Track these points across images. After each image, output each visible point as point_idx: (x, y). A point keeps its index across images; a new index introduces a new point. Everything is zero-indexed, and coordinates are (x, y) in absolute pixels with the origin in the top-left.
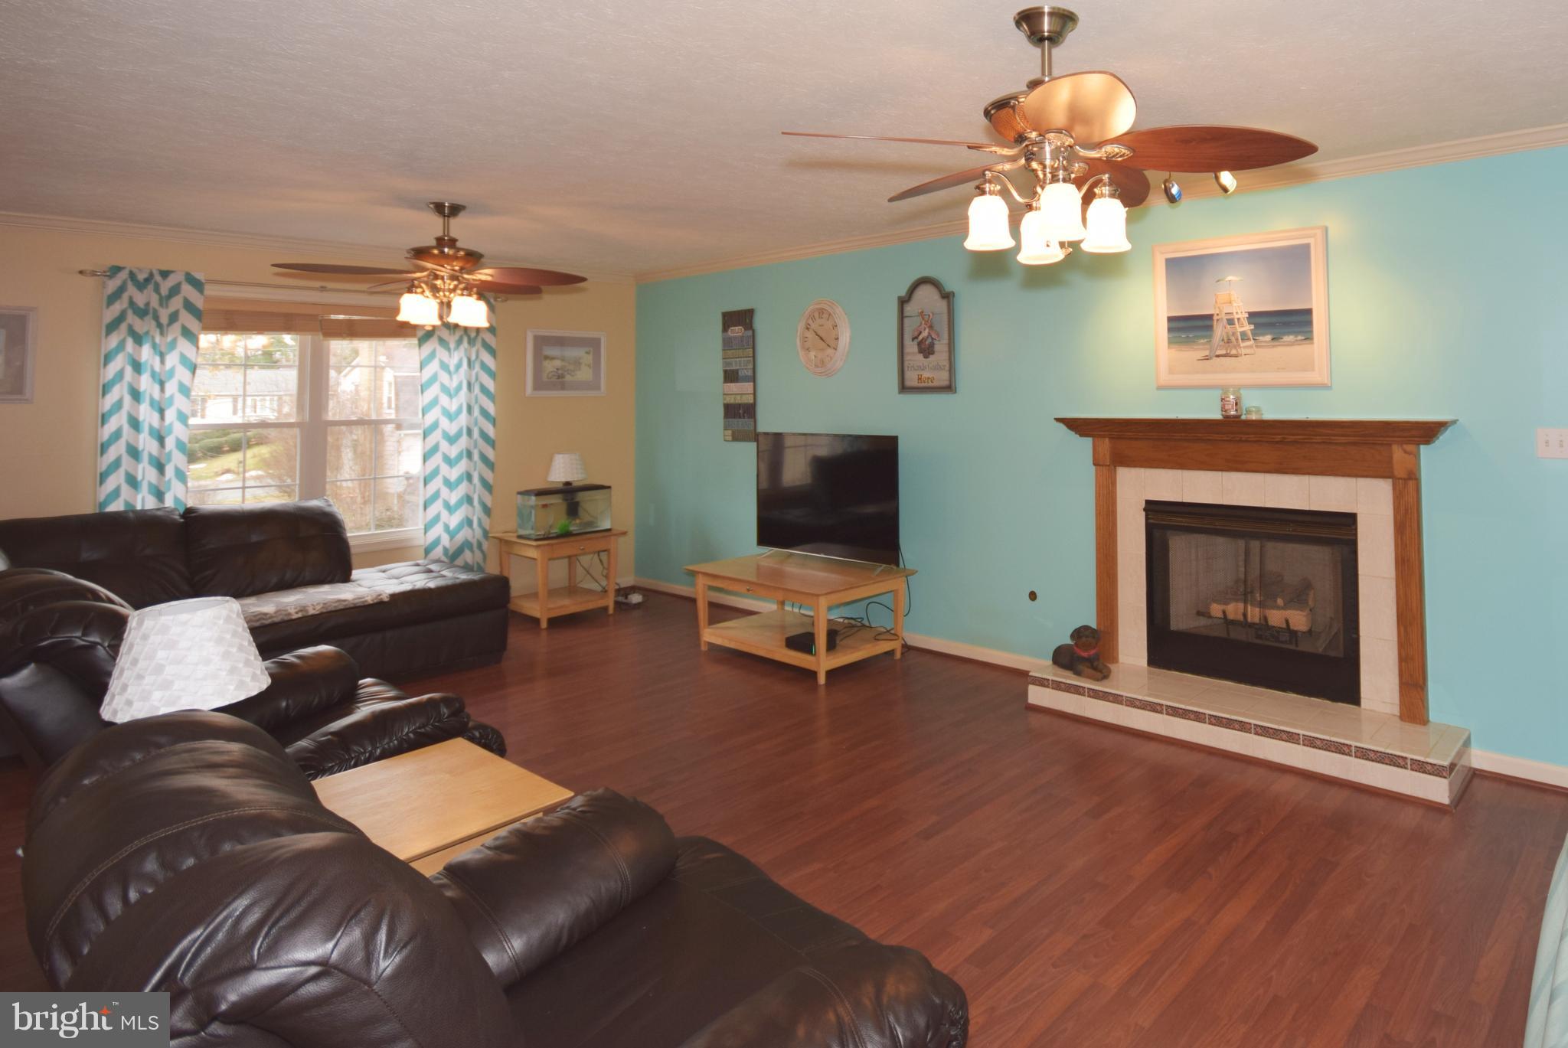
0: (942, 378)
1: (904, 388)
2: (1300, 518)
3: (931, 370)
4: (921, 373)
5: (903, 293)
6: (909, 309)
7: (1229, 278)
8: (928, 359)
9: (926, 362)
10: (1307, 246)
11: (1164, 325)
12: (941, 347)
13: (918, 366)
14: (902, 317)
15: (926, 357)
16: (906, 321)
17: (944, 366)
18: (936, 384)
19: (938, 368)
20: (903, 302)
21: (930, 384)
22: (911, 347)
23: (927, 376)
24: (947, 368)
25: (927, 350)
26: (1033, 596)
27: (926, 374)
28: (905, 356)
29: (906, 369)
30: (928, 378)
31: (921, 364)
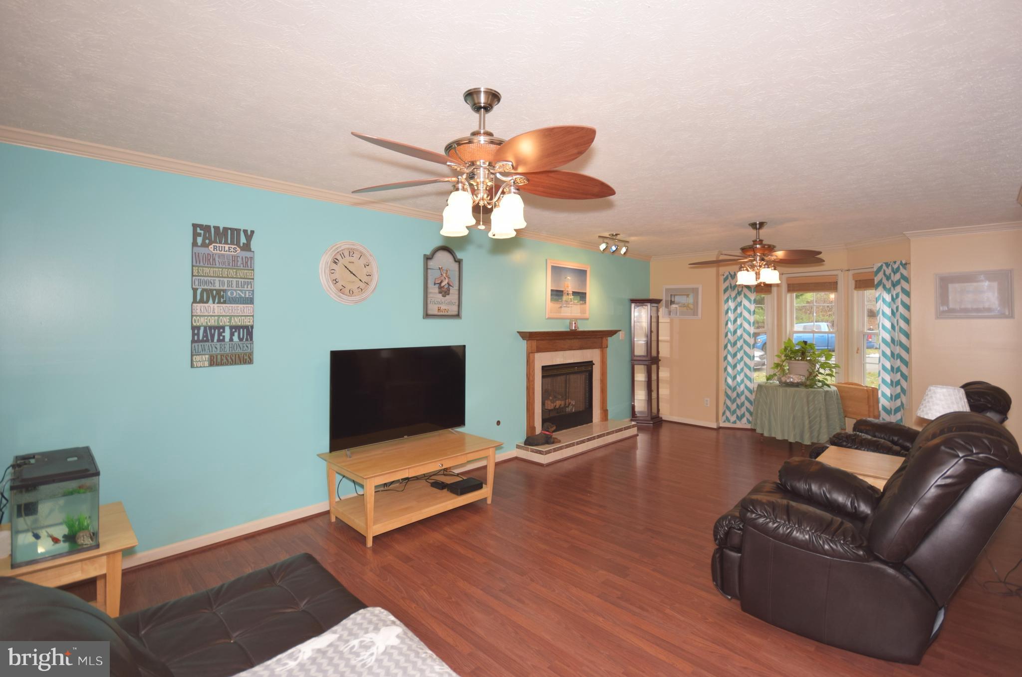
0: (453, 310)
1: (427, 315)
2: (582, 364)
3: (447, 304)
4: (439, 306)
5: (428, 253)
6: (431, 263)
7: (568, 278)
8: (445, 298)
9: (443, 299)
10: (586, 271)
11: (549, 293)
12: (454, 291)
13: (437, 302)
14: (426, 269)
15: (444, 296)
16: (429, 271)
17: (455, 303)
18: (449, 313)
19: (450, 303)
20: (428, 258)
21: (446, 313)
22: (434, 290)
23: (444, 308)
24: (457, 304)
25: (445, 292)
26: (498, 423)
27: (443, 307)
28: (428, 294)
29: (429, 302)
30: (445, 310)
31: (440, 301)
